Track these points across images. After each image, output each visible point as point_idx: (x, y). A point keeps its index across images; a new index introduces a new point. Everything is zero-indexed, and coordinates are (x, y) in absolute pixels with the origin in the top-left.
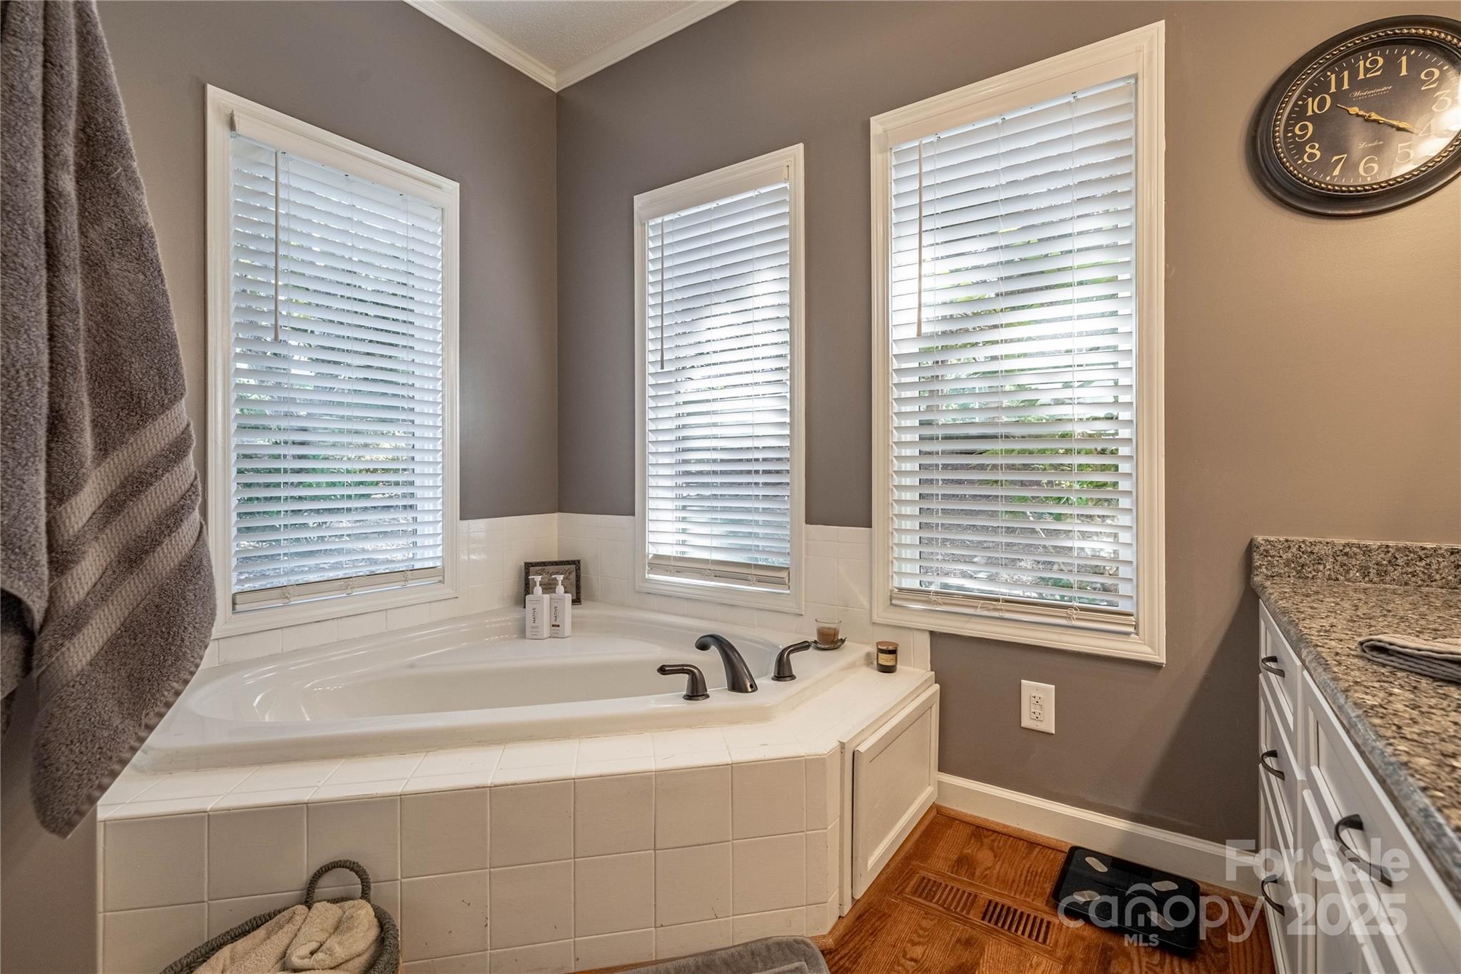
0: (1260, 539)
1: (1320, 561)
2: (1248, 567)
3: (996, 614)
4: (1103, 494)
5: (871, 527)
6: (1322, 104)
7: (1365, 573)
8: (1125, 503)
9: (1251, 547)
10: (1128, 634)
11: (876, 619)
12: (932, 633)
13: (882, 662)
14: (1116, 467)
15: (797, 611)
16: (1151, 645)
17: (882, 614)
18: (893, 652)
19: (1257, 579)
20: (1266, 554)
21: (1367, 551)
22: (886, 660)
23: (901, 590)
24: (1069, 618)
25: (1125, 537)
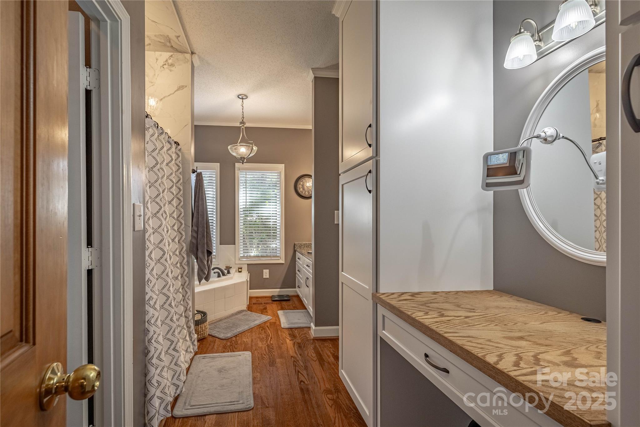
0: (296, 243)
1: (302, 246)
2: (294, 247)
3: (259, 259)
4: (275, 237)
5: (235, 244)
6: (302, 183)
7: (306, 246)
8: (278, 238)
9: (295, 244)
10: (279, 259)
11: (236, 263)
12: (247, 264)
13: (239, 270)
14: (277, 233)
15: (218, 264)
16: (283, 260)
17: (237, 262)
18: (241, 268)
19: (296, 249)
20: (296, 245)
21: (307, 244)
22: (240, 270)
23: (241, 257)
24: (271, 258)
25: (278, 244)
